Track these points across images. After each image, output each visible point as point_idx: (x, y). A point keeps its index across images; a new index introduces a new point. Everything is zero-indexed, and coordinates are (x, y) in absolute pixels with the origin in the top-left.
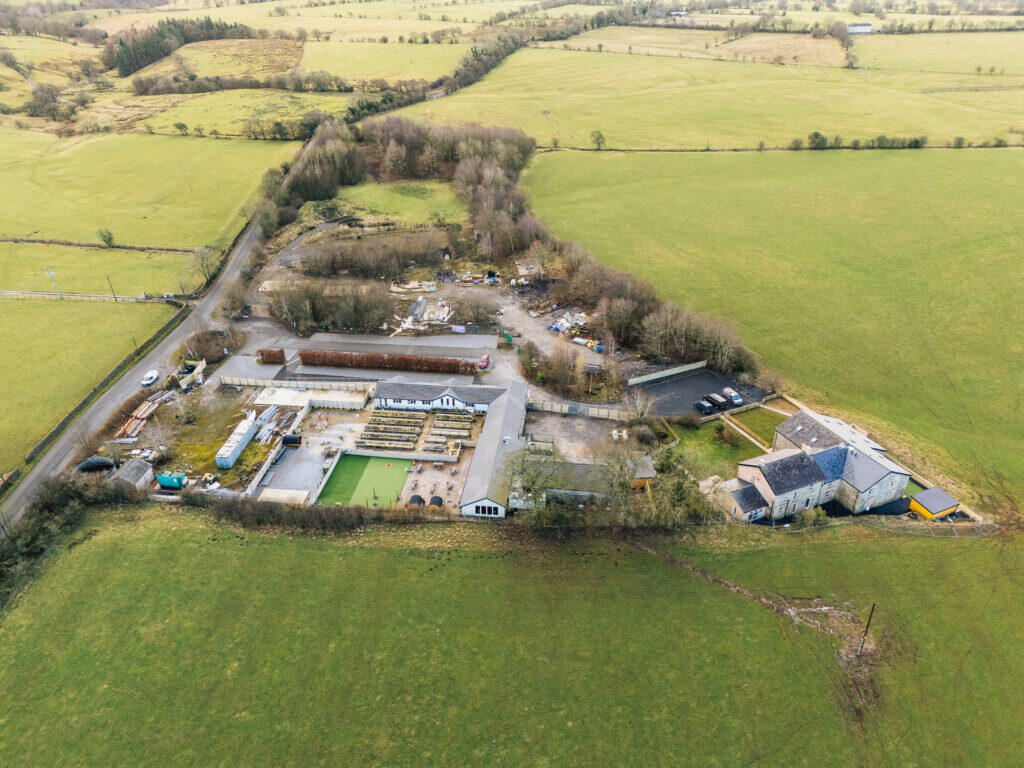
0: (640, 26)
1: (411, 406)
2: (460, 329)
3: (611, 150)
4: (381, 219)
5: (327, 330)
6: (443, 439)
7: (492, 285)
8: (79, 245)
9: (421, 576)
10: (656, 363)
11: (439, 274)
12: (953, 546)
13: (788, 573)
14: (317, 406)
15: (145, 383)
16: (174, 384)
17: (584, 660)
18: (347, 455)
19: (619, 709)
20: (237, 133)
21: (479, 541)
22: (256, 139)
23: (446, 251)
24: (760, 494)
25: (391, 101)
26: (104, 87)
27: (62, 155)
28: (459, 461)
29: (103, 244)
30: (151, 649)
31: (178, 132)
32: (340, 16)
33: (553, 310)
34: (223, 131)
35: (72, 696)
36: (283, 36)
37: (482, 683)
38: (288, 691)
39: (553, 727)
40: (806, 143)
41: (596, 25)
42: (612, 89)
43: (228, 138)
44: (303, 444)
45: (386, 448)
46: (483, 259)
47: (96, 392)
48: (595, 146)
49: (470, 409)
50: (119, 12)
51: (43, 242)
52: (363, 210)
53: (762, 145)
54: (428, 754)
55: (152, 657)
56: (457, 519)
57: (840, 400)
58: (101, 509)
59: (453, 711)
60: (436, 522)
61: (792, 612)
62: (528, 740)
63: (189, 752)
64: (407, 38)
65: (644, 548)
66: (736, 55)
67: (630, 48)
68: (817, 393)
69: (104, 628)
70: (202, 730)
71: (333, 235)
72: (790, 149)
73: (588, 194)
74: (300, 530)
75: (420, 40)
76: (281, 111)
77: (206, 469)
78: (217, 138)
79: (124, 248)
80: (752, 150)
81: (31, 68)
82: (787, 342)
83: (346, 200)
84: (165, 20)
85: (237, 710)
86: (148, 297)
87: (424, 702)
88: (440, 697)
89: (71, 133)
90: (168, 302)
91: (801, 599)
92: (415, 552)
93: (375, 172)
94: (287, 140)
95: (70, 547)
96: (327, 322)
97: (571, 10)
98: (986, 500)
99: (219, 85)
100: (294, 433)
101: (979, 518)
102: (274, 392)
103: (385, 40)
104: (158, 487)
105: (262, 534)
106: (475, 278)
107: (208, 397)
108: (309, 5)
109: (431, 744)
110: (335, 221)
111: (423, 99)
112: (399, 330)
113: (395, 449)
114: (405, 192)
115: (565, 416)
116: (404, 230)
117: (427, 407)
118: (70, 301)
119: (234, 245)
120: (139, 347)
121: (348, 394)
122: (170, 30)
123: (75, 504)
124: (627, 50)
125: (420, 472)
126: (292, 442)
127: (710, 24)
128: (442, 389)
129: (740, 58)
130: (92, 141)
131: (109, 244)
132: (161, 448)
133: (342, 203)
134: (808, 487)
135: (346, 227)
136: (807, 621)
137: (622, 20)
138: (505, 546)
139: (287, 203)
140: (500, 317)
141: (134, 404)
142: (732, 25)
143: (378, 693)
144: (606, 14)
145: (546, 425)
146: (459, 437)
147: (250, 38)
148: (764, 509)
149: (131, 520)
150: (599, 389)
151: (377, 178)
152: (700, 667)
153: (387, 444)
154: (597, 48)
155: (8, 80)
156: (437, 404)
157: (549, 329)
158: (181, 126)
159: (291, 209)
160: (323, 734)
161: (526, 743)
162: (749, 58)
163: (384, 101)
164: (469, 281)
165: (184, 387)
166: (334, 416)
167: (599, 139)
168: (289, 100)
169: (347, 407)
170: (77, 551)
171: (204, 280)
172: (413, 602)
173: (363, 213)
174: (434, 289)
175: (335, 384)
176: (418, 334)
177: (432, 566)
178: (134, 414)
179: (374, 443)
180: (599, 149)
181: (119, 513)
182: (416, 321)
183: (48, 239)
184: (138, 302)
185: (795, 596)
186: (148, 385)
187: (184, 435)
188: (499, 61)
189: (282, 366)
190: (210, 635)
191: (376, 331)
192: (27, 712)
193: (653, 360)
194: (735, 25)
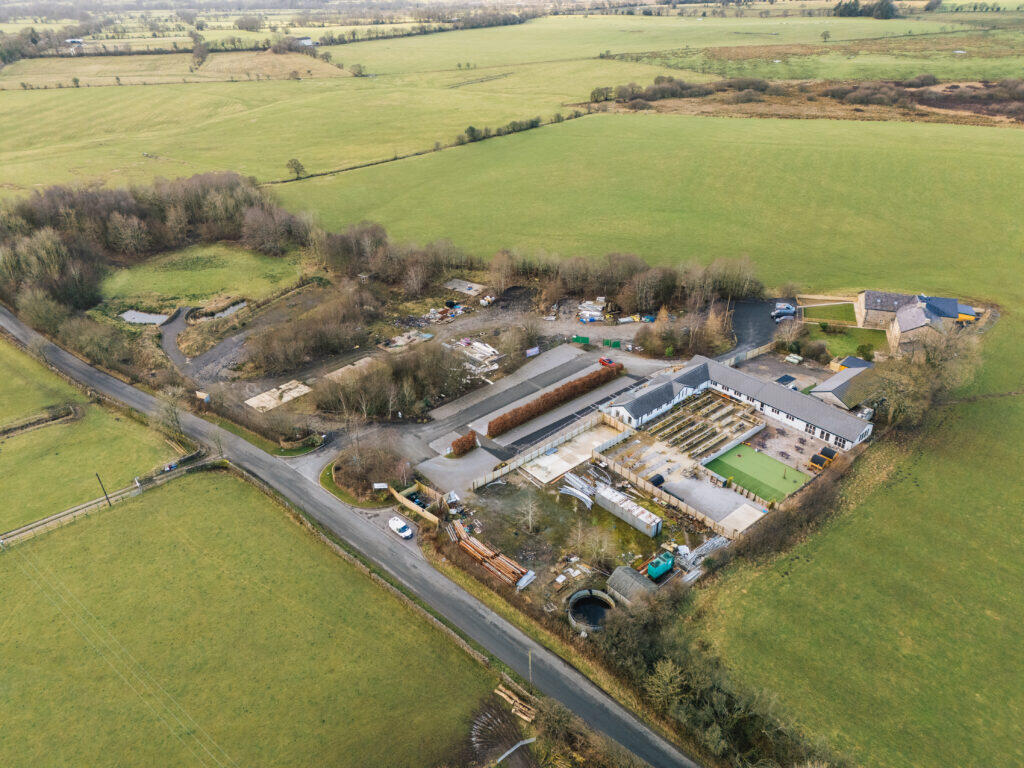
1: (659, 412)
2: (535, 351)
3: (313, 176)
5: (430, 407)
7: (469, 312)
48: (295, 175)
49: (698, 391)
53: (438, 144)
80: (430, 151)
112: (482, 377)
117: (669, 407)
154: (71, 84)
157: (584, 323)
164: (443, 317)
165: (454, 512)
166: (624, 452)
167: (298, 167)
169: (620, 440)
174: (428, 335)
180: (298, 179)
189: (480, 448)
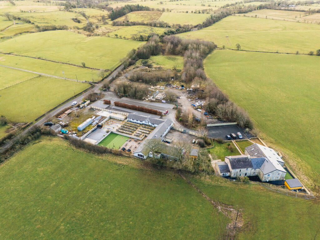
0: (275, 9)
1: (137, 122)
2: (164, 101)
3: (242, 50)
4: (158, 66)
5: (127, 97)
6: (140, 133)
7: (181, 89)
8: (77, 66)
9: (114, 171)
10: (220, 121)
11: (167, 85)
12: (293, 200)
13: (226, 195)
14: (112, 117)
15: (72, 104)
16: (78, 106)
17: (145, 206)
18: (113, 133)
19: (148, 223)
20: (130, 38)
21: (134, 164)
22: (135, 40)
23: (172, 78)
24: (229, 168)
25: (179, 31)
26: (106, 23)
27: (85, 41)
28: (142, 140)
29: (83, 66)
30: (38, 174)
31: (116, 37)
32: (178, 4)
33: (196, 99)
34: (127, 37)
35: (15, 181)
36: (158, 10)
37: (113, 205)
38: (63, 194)
39: (126, 222)
40: (315, 53)
41: (259, 9)
42: (254, 30)
43: (128, 39)
44: (103, 128)
45: (124, 133)
46: (183, 81)
47: (60, 105)
48: (237, 49)
49: (153, 126)
50: (117, 2)
51: (69, 64)
52: (155, 63)
53: (297, 52)
54: (88, 220)
55: (37, 176)
56: (132, 157)
57: (280, 143)
58: (45, 136)
59: (101, 210)
60: (126, 156)
61: (219, 207)
62: (117, 224)
63: (32, 203)
64: (194, 12)
65: (183, 177)
66: (305, 21)
67: (267, 17)
68: (272, 139)
69: (30, 166)
70: (38, 198)
71: (142, 70)
72: (309, 54)
73: (227, 64)
74: (89, 151)
75: (198, 12)
76: (146, 32)
77: (75, 130)
78: (125, 39)
79: (88, 68)
80: (294, 54)
81: (89, 17)
82: (270, 120)
83: (151, 60)
84: (127, 5)
85: (49, 195)
86: (86, 82)
87: (95, 206)
88: (100, 205)
89: (90, 35)
90: (90, 84)
91: (225, 204)
92: (116, 164)
93: (163, 52)
94: (143, 41)
95: (33, 144)
96: (127, 94)
97: (252, 4)
98: (317, 187)
99: (134, 24)
100: (102, 124)
101: (309, 193)
102: (103, 112)
103: (187, 12)
104: (61, 133)
105: (79, 150)
106: (177, 87)
107: (86, 111)
108: (170, 1)
109: (91, 218)
110: (145, 66)
111: (190, 31)
112: (147, 99)
113: (126, 133)
114: (169, 59)
115: (182, 132)
116: (164, 70)
117: (141, 123)
118: (67, 80)
119: (115, 70)
120: (76, 95)
121: (122, 116)
122: (127, 8)
123: (38, 133)
124: (265, 17)
125: (130, 141)
126: (100, 127)
127: (301, 9)
128: (146, 118)
129: (306, 22)
130: (94, 38)
131: (84, 66)
132: (67, 122)
133: (150, 60)
134: (246, 169)
135: (147, 68)
136: (223, 212)
137: (269, 7)
138: (141, 167)
139: (134, 59)
140: (179, 100)
141: (66, 110)
142: (309, 10)
143: (85, 200)
144: (263, 5)
145: (174, 134)
146: (146, 133)
147: (149, 11)
148: (229, 173)
149: (50, 140)
150: (197, 126)
151: (163, 54)
152: (179, 217)
153: (124, 131)
154: (255, 16)
155: (83, 20)
156: (144, 122)
157: (192, 105)
158: (116, 35)
159: (134, 61)
160: (65, 207)
161: (116, 225)
162: (310, 22)
163: (176, 31)
164: (175, 88)
165: (81, 107)
166: (115, 121)
167: (238, 47)
168: (150, 29)
169: (120, 119)
170: (34, 145)
171: (101, 79)
172: (107, 177)
173: (154, 64)
174: (163, 89)
175: (119, 112)
176: (152, 101)
177: (118, 169)
178: (65, 112)
179: (121, 131)
180: (238, 50)
181: (48, 138)
182: (153, 98)
183: (70, 63)
184: (83, 83)
185: (224, 203)
186: (73, 105)
187: (75, 120)
188: (220, 20)
189: (109, 105)
190: (52, 174)
191: (141, 99)
192: (4, 183)
193: (220, 120)
194: (310, 10)
